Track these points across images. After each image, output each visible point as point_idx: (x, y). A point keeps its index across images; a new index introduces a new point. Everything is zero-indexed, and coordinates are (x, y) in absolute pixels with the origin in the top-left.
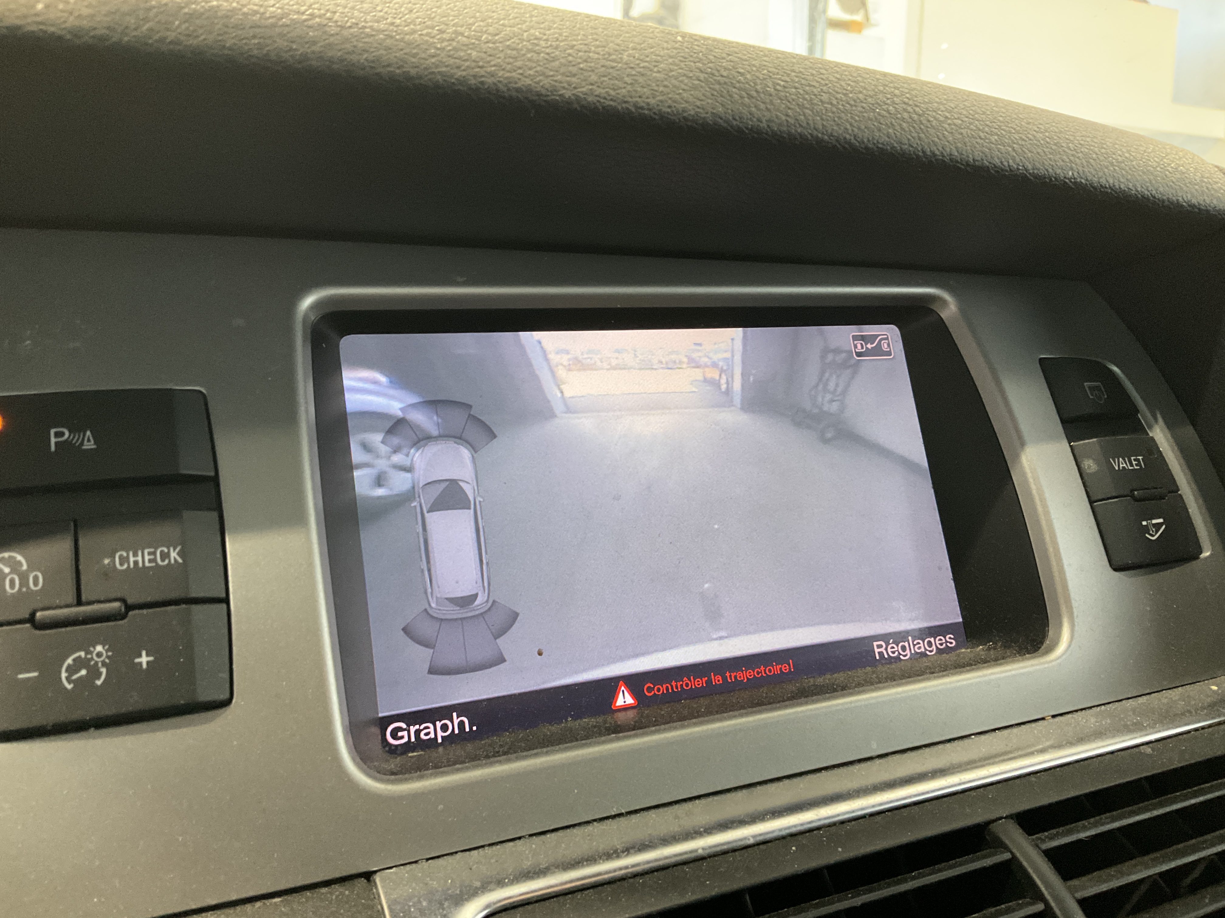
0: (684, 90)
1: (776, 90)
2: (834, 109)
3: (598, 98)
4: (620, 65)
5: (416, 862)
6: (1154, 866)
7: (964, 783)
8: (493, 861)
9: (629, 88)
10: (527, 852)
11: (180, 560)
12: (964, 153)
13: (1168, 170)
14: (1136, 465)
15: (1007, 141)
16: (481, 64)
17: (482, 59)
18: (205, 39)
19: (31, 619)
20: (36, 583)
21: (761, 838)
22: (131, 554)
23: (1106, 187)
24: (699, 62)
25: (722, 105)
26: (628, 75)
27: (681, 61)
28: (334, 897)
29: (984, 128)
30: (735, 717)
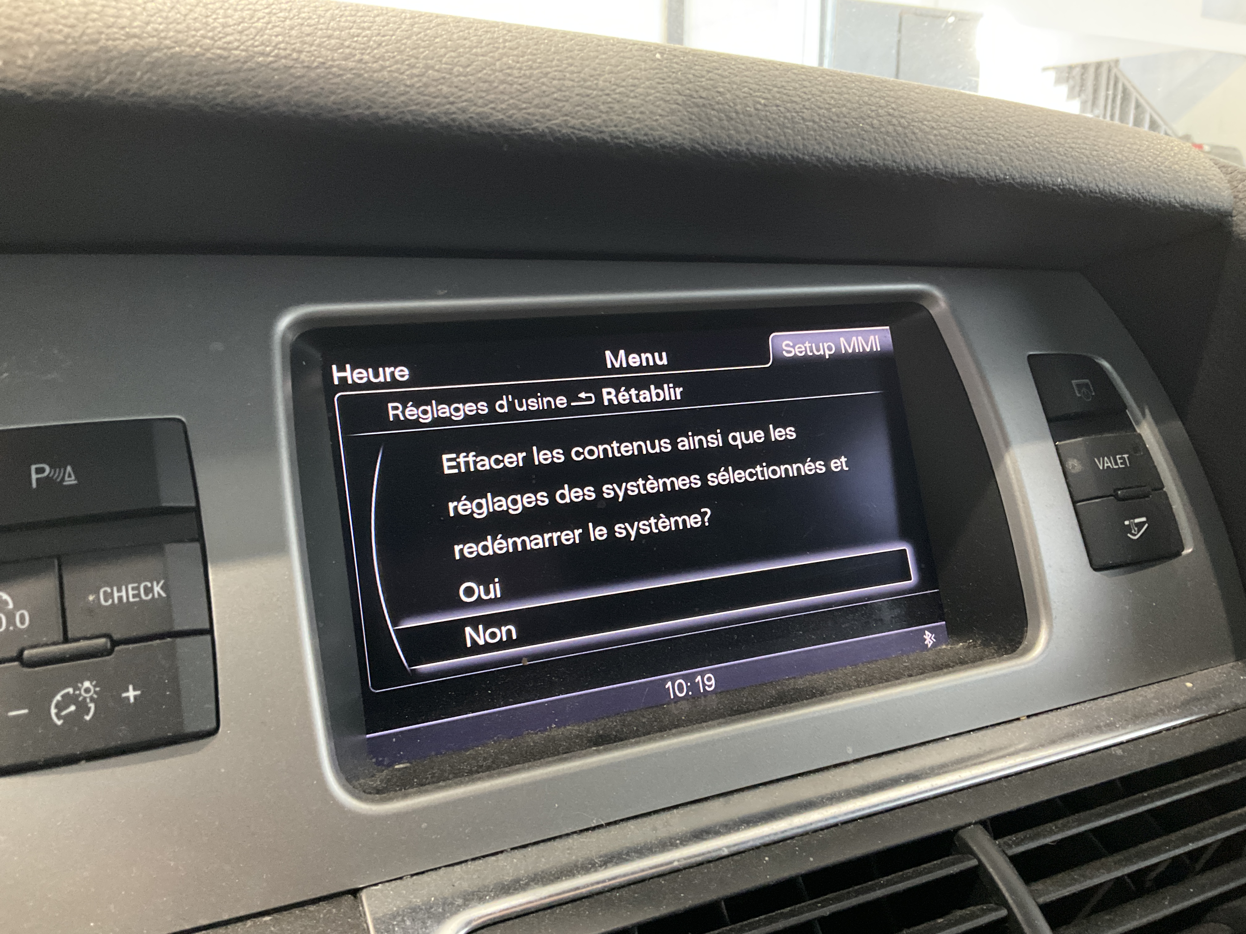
0: (660, 115)
1: (757, 109)
2: (816, 126)
3: (572, 130)
4: (595, 92)
5: (401, 878)
6: (1117, 869)
7: (936, 789)
8: (475, 877)
9: (604, 116)
10: (508, 867)
11: (164, 595)
12: (949, 166)
13: (1161, 170)
14: (1122, 464)
15: (994, 149)
16: (451, 99)
17: (453, 94)
18: (168, 90)
19: (19, 657)
20: (22, 621)
21: (734, 849)
22: (115, 589)
23: (1096, 193)
24: (677, 83)
25: (701, 130)
26: (603, 103)
27: (659, 83)
28: (322, 916)
29: (970, 137)
30: (713, 727)
